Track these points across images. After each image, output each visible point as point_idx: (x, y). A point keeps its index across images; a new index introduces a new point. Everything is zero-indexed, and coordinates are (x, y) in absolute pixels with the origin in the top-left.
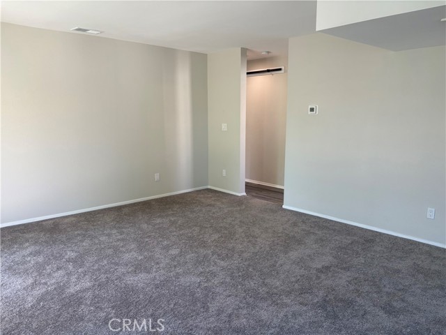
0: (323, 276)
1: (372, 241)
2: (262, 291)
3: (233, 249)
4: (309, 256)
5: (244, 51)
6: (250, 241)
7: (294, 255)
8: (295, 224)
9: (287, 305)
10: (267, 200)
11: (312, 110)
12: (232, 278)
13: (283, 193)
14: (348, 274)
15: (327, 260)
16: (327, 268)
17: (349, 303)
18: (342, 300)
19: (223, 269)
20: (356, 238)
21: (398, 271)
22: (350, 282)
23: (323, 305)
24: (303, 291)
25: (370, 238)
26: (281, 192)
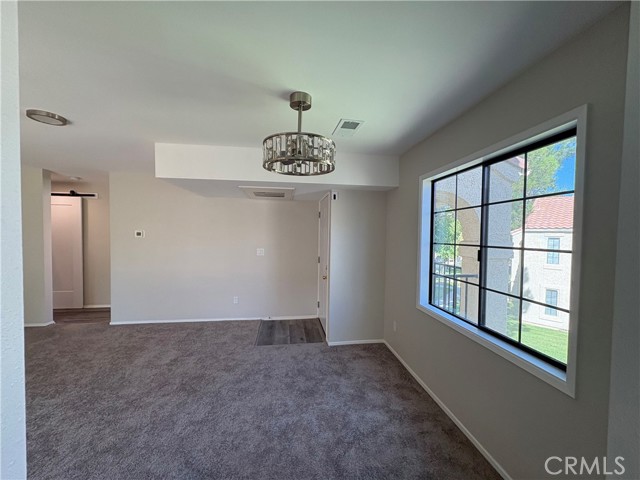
0: (174, 368)
1: (202, 329)
2: (120, 403)
3: (63, 382)
4: (155, 357)
5: (47, 174)
6: (83, 367)
7: (140, 361)
8: (130, 336)
9: (150, 404)
10: (87, 322)
11: (139, 234)
12: (77, 409)
13: (110, 311)
14: (193, 357)
15: (173, 354)
16: (175, 360)
17: (201, 377)
18: (195, 378)
19: (58, 406)
20: (188, 331)
21: (225, 343)
22: (196, 363)
23: (183, 387)
24: (161, 387)
25: (200, 327)
26: (108, 311)
